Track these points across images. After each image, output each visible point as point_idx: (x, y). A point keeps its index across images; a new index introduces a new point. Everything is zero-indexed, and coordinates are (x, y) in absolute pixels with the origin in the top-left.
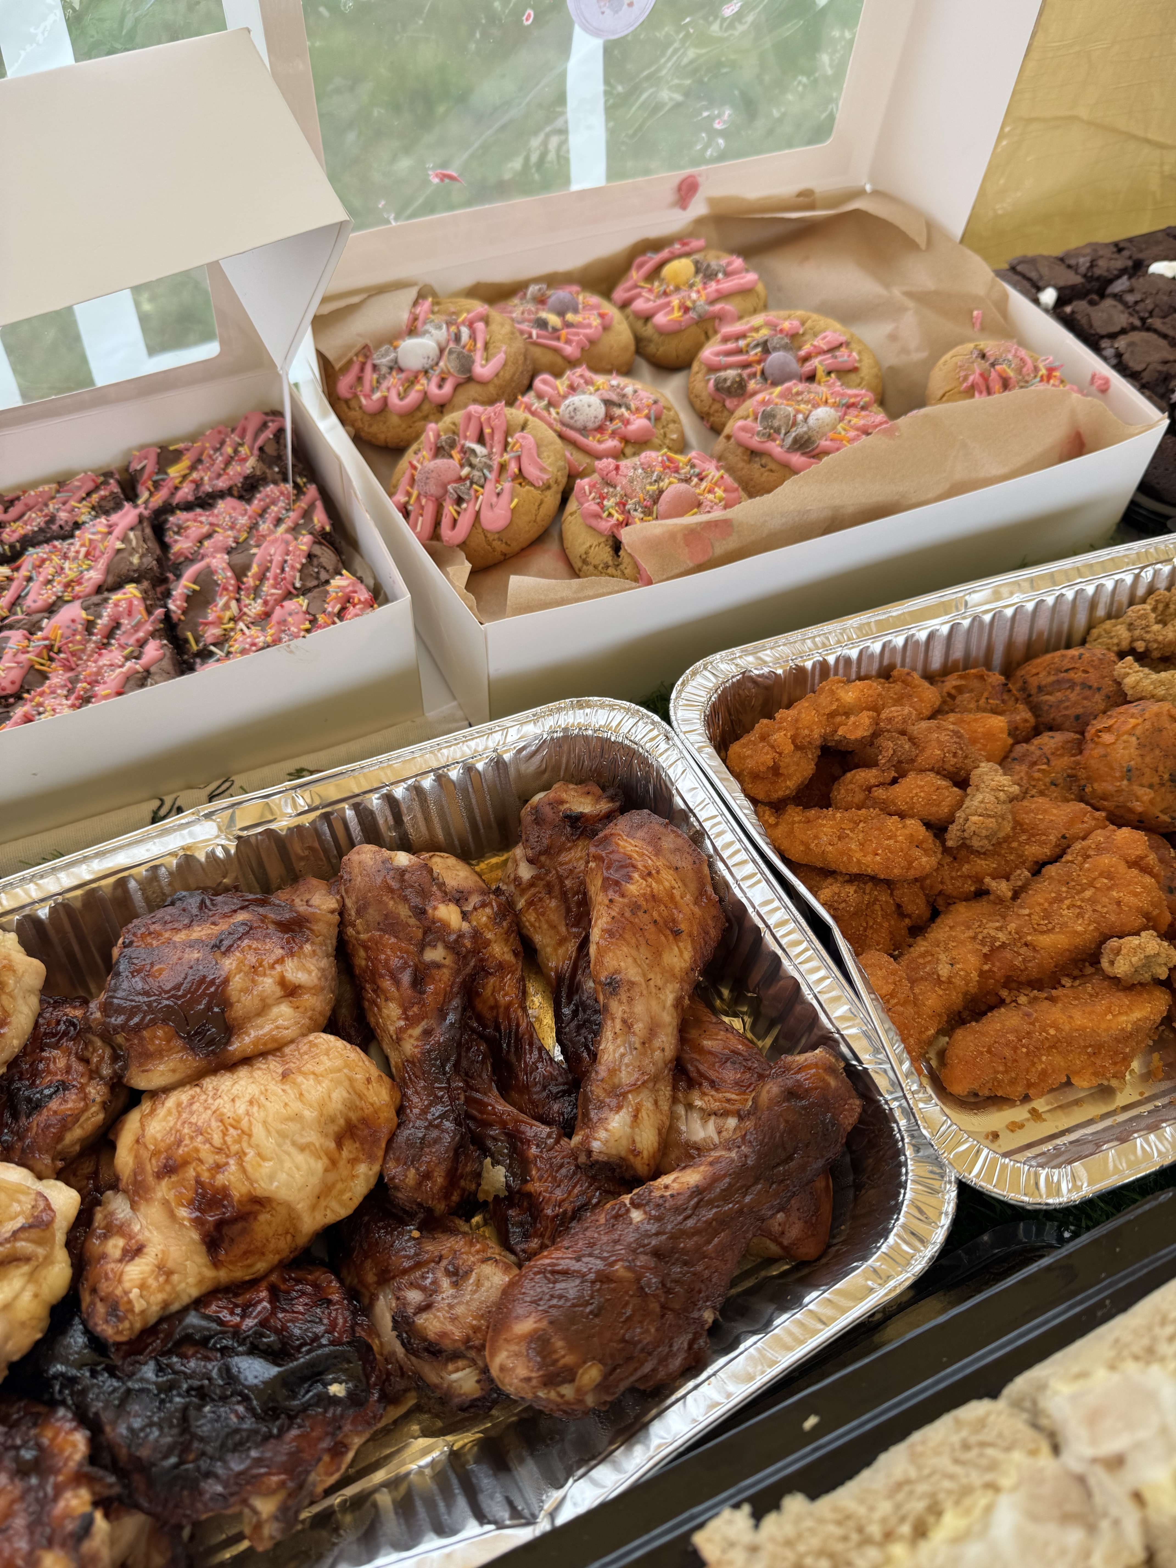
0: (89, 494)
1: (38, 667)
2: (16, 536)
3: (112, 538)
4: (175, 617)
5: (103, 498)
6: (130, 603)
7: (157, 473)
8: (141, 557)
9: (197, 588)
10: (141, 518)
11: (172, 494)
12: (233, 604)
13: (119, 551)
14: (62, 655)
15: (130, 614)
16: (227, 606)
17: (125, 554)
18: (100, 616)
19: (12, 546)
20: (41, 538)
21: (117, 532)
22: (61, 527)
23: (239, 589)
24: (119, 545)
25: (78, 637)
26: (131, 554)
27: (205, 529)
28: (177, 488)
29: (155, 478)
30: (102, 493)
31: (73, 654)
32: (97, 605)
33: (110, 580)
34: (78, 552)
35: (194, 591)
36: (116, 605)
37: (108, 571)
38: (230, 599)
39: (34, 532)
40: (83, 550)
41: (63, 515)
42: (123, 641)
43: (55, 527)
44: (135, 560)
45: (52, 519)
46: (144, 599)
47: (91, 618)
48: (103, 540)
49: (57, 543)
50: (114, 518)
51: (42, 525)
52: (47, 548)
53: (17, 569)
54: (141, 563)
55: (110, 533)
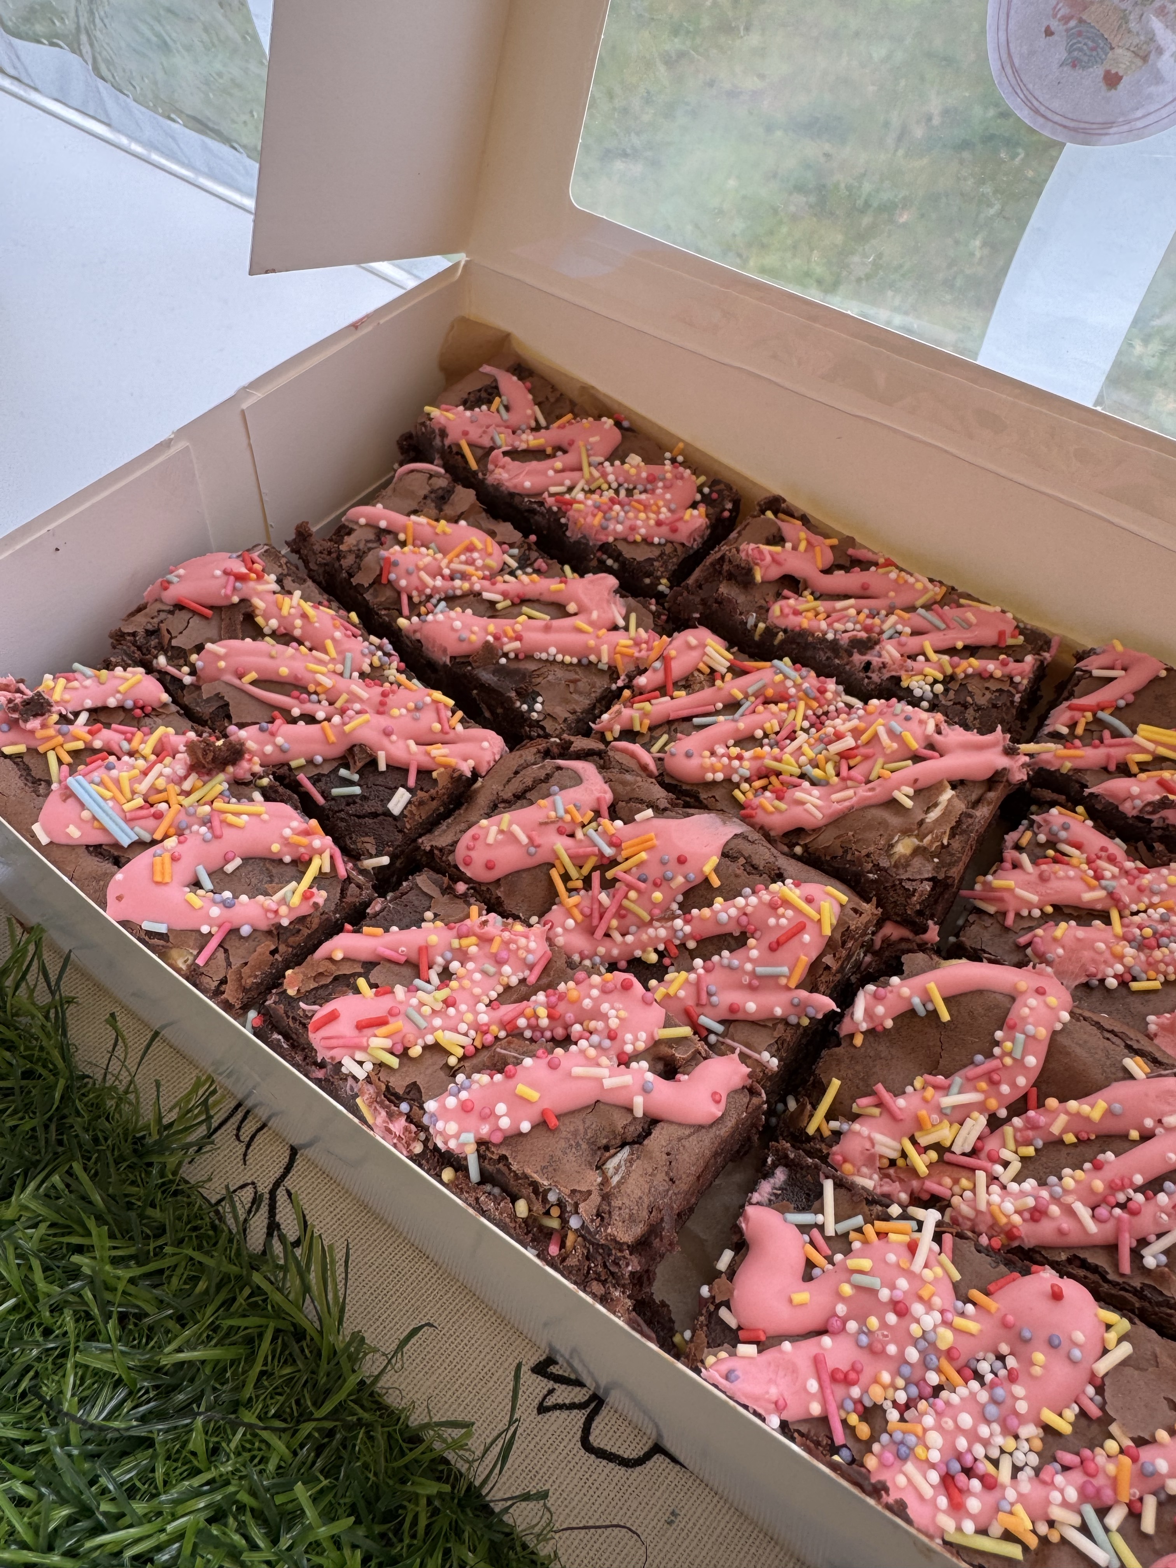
0: (971, 650)
1: (555, 874)
2: (793, 621)
3: (912, 770)
4: (845, 1028)
5: (983, 676)
6: (799, 929)
7: (1117, 712)
8: (918, 851)
9: (945, 1016)
10: (995, 779)
11: (1105, 771)
12: (978, 1123)
13: (892, 804)
14: (603, 897)
15: (775, 947)
16: (959, 1116)
17: (894, 821)
18: (730, 894)
19: (770, 632)
20: (822, 656)
21: (933, 767)
22: (868, 666)
23: (1018, 1107)
24: (904, 796)
25: (658, 896)
26: (906, 832)
27: (1092, 896)
28: (1124, 770)
29: (1104, 715)
30: (991, 666)
31: (621, 913)
32: (752, 868)
33: (826, 840)
34: (839, 736)
35: (934, 1014)
36: (773, 907)
37: (839, 820)
38: (981, 1107)
39: (823, 640)
40: (849, 742)
41: (890, 651)
42: (712, 982)
43: (858, 659)
44: (903, 847)
45: (867, 645)
46: (830, 945)
47: (716, 882)
48: (891, 758)
49: (831, 685)
50: (955, 735)
51: (845, 639)
52: (810, 680)
53: (737, 672)
54: (904, 863)
55: (917, 758)
